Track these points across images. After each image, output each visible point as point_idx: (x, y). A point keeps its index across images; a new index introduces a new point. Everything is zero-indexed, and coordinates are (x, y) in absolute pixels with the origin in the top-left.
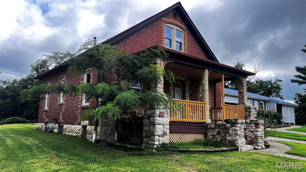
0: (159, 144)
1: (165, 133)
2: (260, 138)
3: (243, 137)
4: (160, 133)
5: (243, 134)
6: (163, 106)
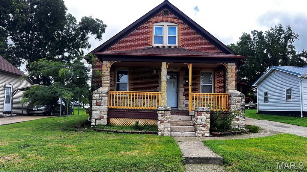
0: (96, 125)
1: (102, 118)
2: (202, 126)
3: (168, 123)
4: (96, 117)
5: (168, 120)
6: (101, 97)
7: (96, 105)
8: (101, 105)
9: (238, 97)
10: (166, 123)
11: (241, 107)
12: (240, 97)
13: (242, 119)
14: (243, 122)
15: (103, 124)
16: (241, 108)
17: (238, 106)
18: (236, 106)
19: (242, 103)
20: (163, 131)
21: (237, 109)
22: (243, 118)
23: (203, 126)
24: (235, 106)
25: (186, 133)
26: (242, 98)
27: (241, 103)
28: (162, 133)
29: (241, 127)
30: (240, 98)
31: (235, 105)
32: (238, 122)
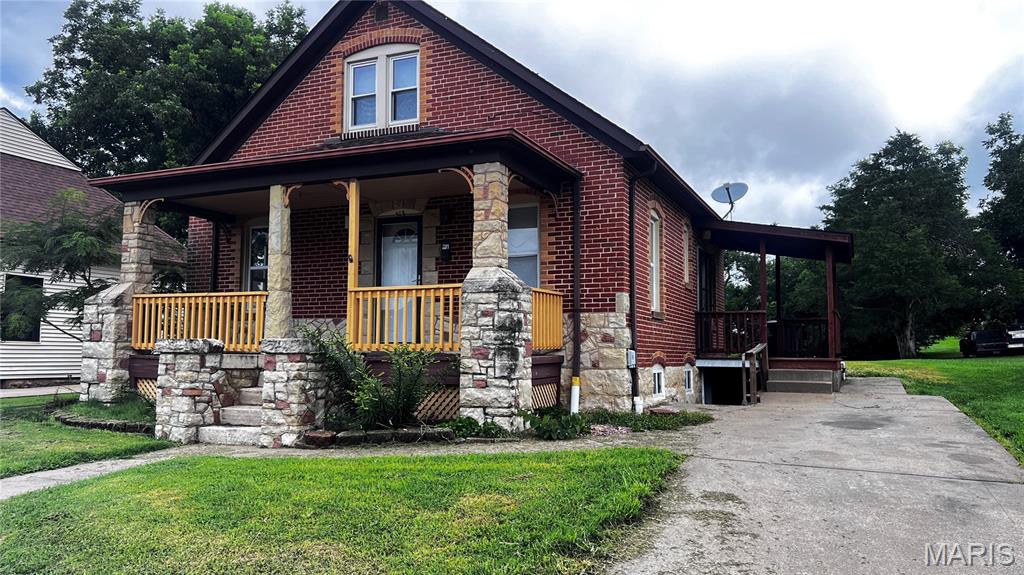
0: (88, 401)
1: (101, 379)
2: (274, 405)
3: (182, 395)
4: (89, 378)
5: (183, 386)
6: (100, 316)
7: (90, 341)
8: (100, 341)
9: (485, 295)
10: (177, 396)
11: (493, 335)
12: (492, 295)
13: (497, 382)
14: (502, 393)
15: (103, 397)
16: (495, 339)
17: (484, 330)
18: (478, 329)
19: (499, 317)
20: (168, 422)
21: (480, 343)
22: (503, 377)
23: (276, 409)
24: (471, 329)
25: (245, 432)
26: (499, 300)
27: (496, 318)
28: (165, 429)
29: (494, 416)
30: (494, 297)
31: (475, 325)
32: (480, 396)
